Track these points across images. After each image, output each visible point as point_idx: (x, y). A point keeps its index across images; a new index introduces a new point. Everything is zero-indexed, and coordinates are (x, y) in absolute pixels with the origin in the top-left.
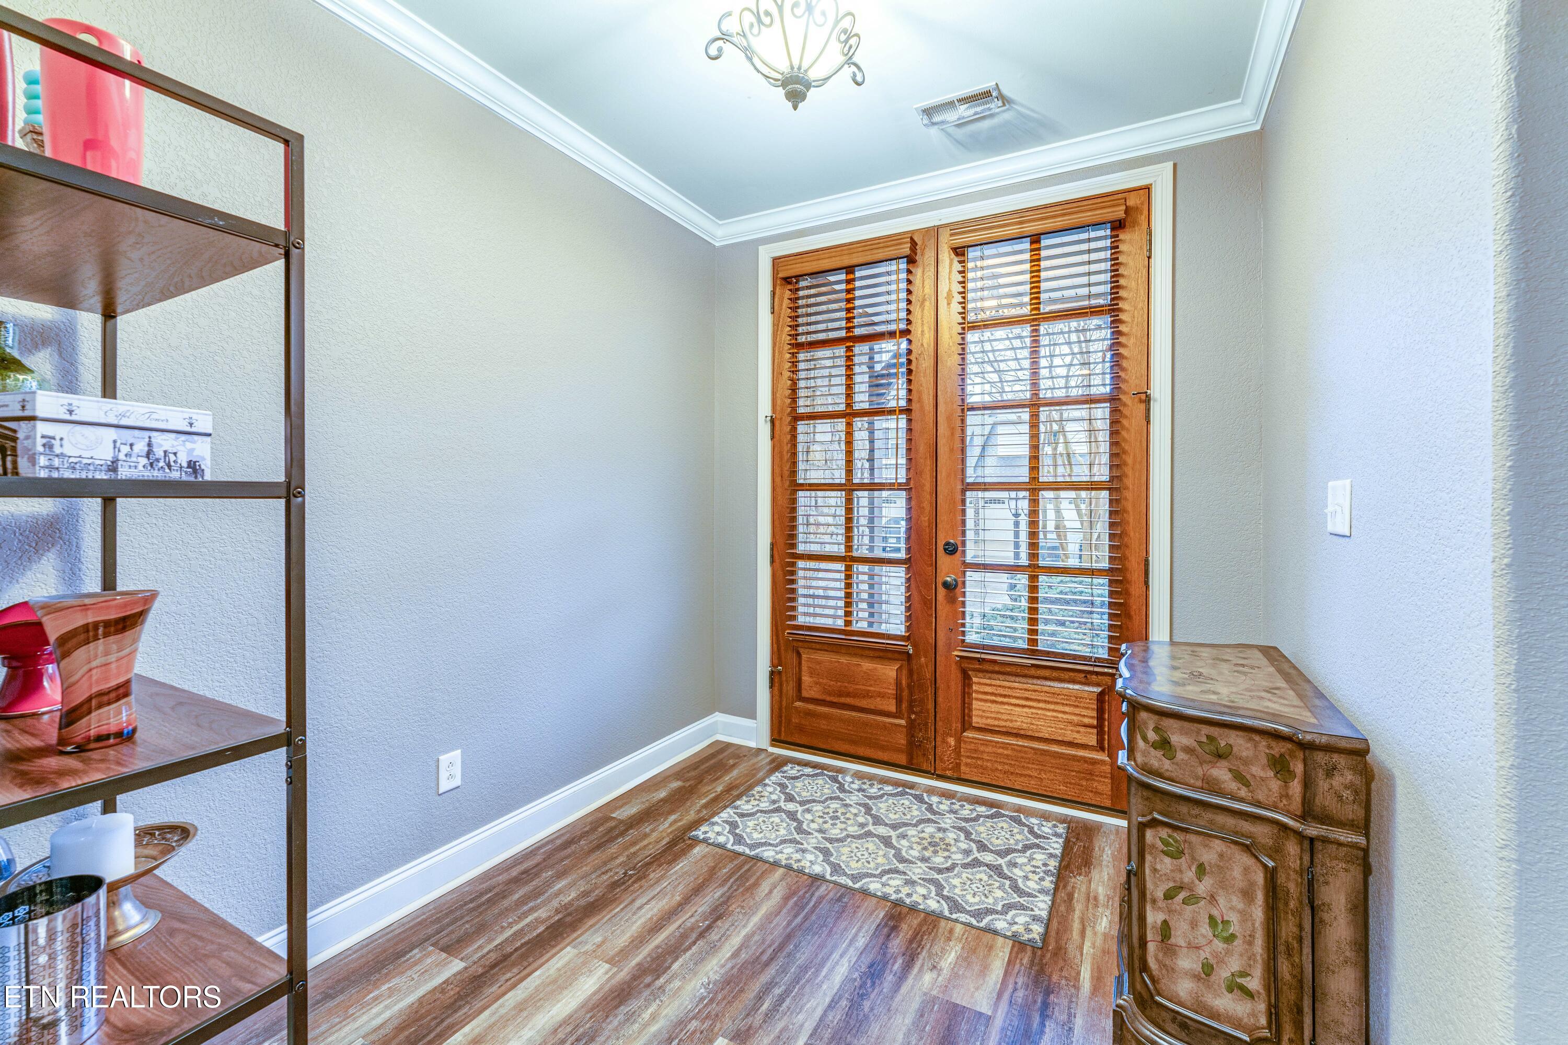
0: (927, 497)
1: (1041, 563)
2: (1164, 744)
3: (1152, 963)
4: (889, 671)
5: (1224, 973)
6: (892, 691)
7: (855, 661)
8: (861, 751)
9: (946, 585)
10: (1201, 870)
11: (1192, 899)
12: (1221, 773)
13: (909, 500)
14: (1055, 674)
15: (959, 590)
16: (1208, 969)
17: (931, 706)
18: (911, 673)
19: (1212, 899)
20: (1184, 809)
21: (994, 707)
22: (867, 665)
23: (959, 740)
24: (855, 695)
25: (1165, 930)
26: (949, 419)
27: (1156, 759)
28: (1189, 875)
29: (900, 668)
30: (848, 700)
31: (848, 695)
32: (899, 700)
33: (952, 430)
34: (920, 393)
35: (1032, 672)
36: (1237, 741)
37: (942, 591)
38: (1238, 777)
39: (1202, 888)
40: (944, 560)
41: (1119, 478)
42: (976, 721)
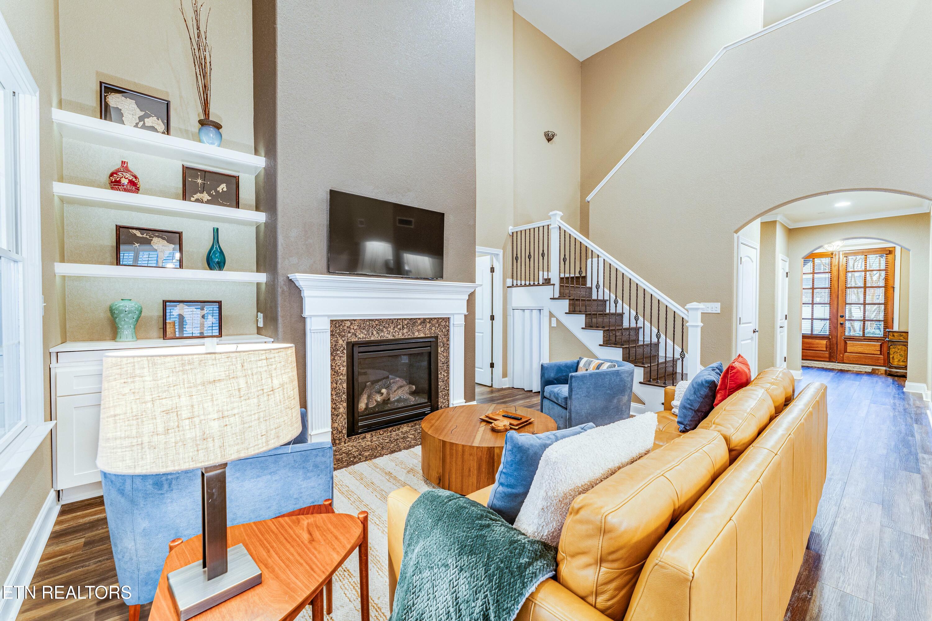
0: (835, 306)
1: (866, 319)
2: (893, 336)
3: (891, 362)
4: (824, 342)
5: (901, 360)
6: (825, 346)
7: (814, 340)
8: (816, 359)
9: (841, 324)
10: (898, 349)
11: (897, 353)
12: (902, 338)
13: (830, 307)
14: (869, 340)
15: (844, 325)
16: (899, 360)
17: (835, 348)
18: (830, 342)
19: (900, 352)
20: (896, 343)
21: (853, 348)
22: (817, 341)
23: (843, 355)
24: (814, 347)
25: (893, 357)
26: (842, 290)
27: (892, 337)
28: (897, 350)
29: (827, 341)
30: (812, 349)
31: (812, 347)
32: (827, 348)
33: (843, 293)
34: (834, 284)
35: (864, 340)
36: (903, 334)
37: (839, 325)
38: (904, 338)
39: (898, 351)
40: (839, 319)
41: (887, 302)
42: (848, 351)
